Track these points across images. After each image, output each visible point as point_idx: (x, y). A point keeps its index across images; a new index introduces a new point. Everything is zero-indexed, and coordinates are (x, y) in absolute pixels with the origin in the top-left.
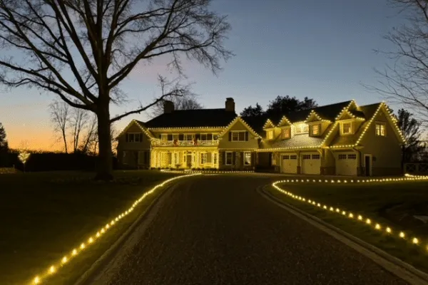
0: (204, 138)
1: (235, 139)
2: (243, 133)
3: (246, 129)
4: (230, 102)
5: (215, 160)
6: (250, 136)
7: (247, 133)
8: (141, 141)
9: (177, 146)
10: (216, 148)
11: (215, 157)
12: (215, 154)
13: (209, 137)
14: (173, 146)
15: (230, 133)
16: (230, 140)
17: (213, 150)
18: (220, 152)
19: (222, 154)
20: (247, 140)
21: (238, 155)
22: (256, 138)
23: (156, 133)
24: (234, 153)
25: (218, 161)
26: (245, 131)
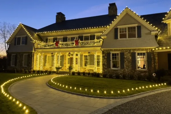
0: (87, 38)
1: (123, 36)
2: (134, 28)
3: (138, 23)
4: (113, 7)
5: (98, 63)
6: (143, 31)
7: (139, 28)
8: (26, 43)
9: (59, 48)
10: (99, 48)
11: (98, 59)
12: (98, 56)
13: (92, 37)
14: (55, 48)
15: (116, 30)
16: (116, 37)
17: (96, 51)
18: (103, 53)
19: (107, 55)
20: (139, 36)
21: (128, 56)
22: (153, 33)
23: (44, 37)
24: (122, 54)
25: (101, 63)
26: (136, 25)
